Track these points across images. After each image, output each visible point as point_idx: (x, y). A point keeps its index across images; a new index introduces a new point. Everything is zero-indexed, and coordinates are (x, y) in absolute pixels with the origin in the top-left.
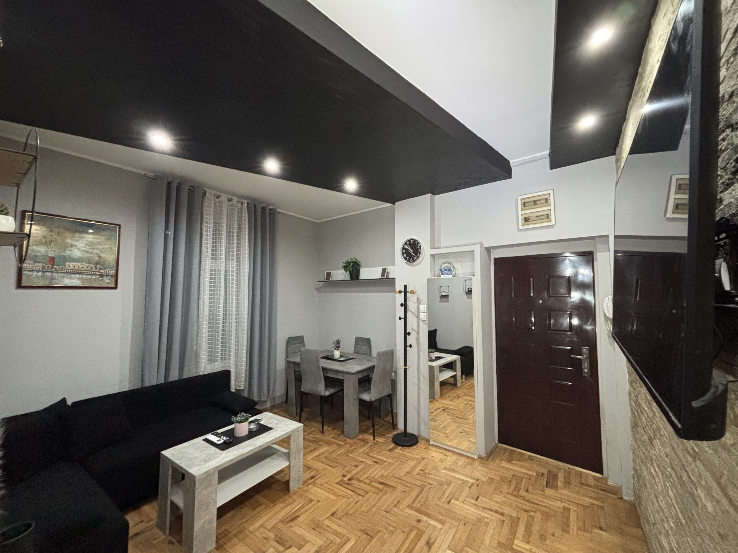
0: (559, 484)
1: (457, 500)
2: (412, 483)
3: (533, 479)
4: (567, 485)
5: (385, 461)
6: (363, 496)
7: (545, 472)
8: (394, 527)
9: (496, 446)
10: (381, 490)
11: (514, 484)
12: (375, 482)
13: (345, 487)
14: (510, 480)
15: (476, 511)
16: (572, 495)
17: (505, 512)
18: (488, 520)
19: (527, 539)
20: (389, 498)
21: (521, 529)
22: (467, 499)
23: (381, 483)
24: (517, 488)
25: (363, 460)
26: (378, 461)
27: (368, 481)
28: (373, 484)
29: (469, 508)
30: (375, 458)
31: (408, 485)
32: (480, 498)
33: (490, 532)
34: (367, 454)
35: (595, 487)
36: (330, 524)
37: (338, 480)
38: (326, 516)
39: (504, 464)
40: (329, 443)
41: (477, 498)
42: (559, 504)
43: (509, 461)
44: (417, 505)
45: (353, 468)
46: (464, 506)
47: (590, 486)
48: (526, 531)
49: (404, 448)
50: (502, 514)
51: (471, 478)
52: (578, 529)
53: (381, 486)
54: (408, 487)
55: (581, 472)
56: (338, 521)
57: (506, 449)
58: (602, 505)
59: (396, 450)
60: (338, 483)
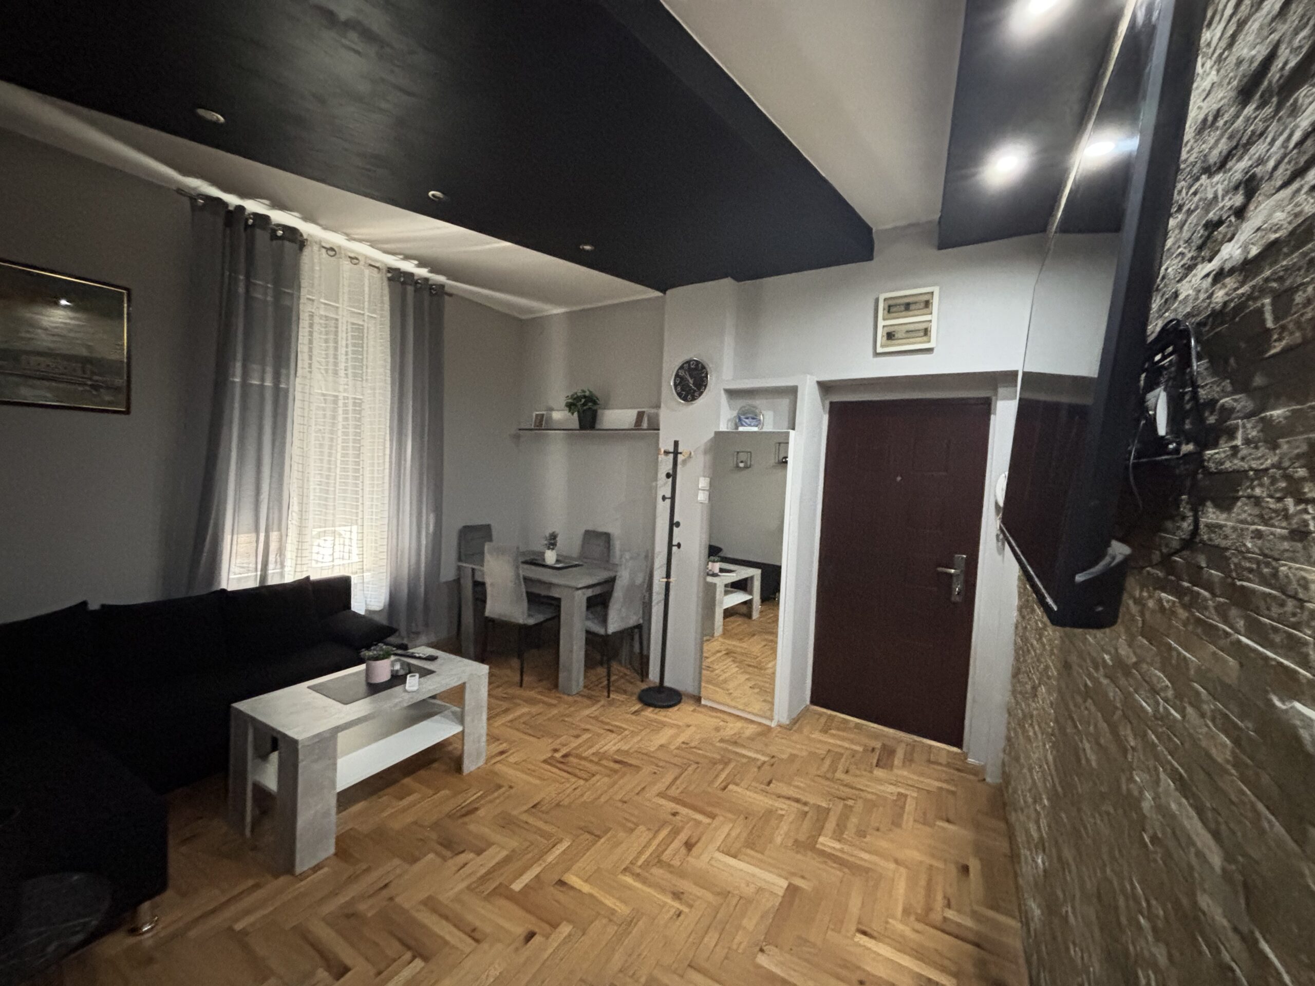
0: (896, 762)
1: (737, 785)
2: (667, 762)
3: (858, 756)
4: (908, 763)
5: (625, 729)
6: (586, 780)
7: (878, 745)
8: (633, 823)
9: (807, 709)
10: (616, 771)
11: (828, 762)
12: (607, 759)
13: (557, 767)
14: (822, 756)
15: (766, 800)
16: (912, 776)
17: (808, 800)
18: (783, 812)
19: (838, 835)
20: (629, 783)
21: (831, 825)
22: (754, 784)
23: (616, 762)
24: (833, 768)
25: (588, 727)
26: (614, 729)
27: (595, 759)
28: (604, 762)
29: (755, 795)
30: (608, 724)
31: (661, 764)
32: (774, 781)
33: (784, 827)
34: (596, 718)
35: (948, 765)
36: (531, 820)
37: (544, 757)
38: (525, 808)
39: (817, 735)
40: (531, 701)
41: (769, 783)
42: (891, 789)
43: (825, 731)
44: (674, 792)
45: (572, 739)
46: (748, 793)
47: (940, 764)
48: (838, 825)
49: (658, 710)
50: (805, 804)
51: (763, 755)
52: (915, 821)
53: (617, 766)
54: (661, 767)
55: (930, 747)
56: (544, 816)
57: (821, 715)
58: (953, 789)
59: (643, 713)
60: (545, 761)
